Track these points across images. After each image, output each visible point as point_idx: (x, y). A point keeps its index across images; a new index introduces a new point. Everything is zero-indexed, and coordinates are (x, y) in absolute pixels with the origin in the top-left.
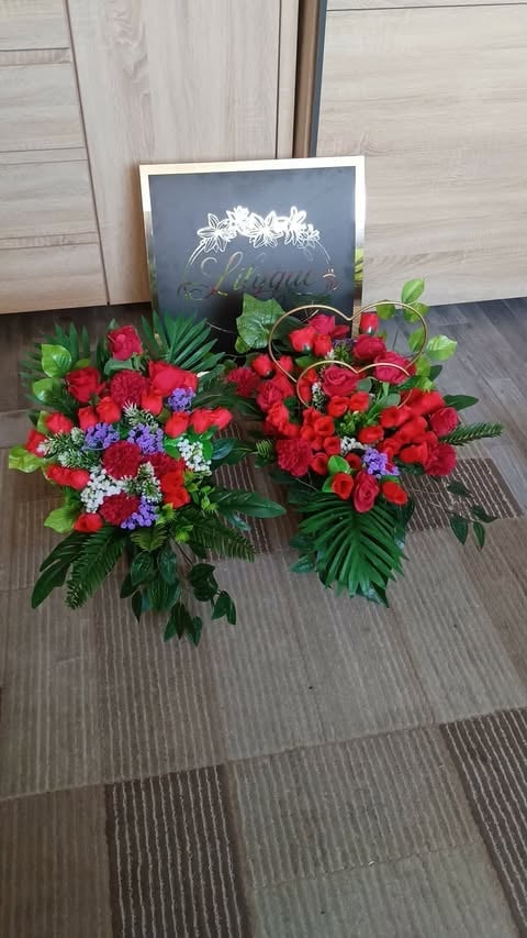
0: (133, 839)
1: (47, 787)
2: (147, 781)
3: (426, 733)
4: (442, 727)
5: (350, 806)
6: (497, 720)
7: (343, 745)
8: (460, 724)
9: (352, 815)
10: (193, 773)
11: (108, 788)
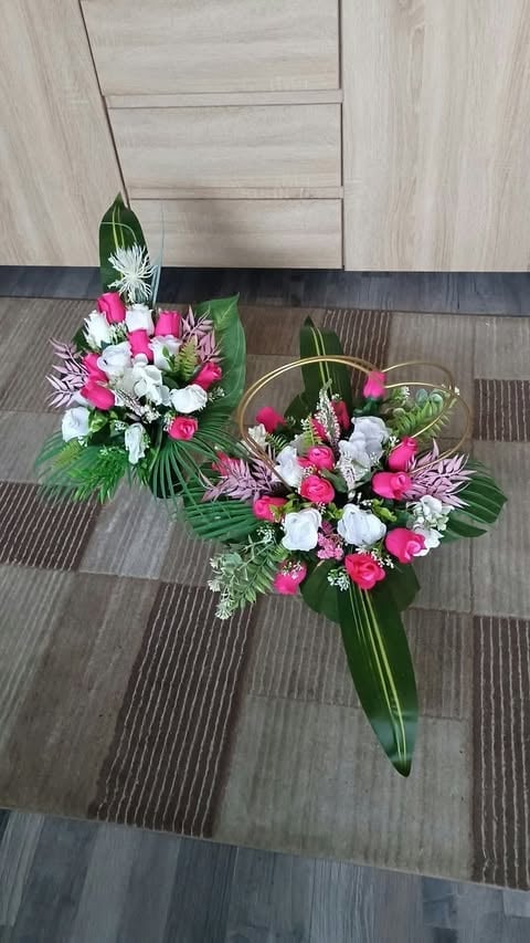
1: (117, 571)
2: (194, 589)
3: (458, 619)
8: (495, 620)
11: (163, 585)
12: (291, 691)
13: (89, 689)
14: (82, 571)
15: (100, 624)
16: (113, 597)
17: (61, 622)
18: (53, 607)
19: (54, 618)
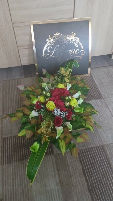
0: (86, 162)
2: (86, 149)
10: (96, 147)
13: (77, 186)
14: (55, 153)
15: (69, 167)
16: (68, 158)
17: (58, 169)
18: (53, 166)
19: (55, 169)
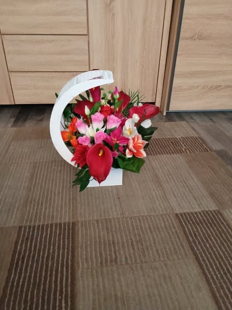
3: (169, 216)
4: (177, 215)
5: (131, 240)
6: (202, 214)
7: (131, 218)
8: (185, 214)
9: (132, 244)
12: (101, 263)
